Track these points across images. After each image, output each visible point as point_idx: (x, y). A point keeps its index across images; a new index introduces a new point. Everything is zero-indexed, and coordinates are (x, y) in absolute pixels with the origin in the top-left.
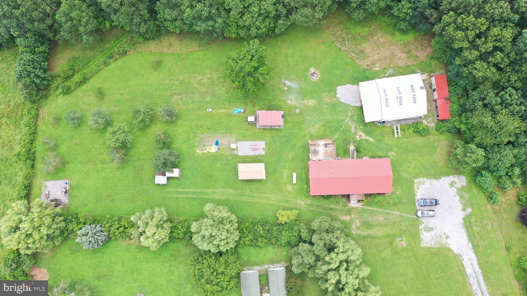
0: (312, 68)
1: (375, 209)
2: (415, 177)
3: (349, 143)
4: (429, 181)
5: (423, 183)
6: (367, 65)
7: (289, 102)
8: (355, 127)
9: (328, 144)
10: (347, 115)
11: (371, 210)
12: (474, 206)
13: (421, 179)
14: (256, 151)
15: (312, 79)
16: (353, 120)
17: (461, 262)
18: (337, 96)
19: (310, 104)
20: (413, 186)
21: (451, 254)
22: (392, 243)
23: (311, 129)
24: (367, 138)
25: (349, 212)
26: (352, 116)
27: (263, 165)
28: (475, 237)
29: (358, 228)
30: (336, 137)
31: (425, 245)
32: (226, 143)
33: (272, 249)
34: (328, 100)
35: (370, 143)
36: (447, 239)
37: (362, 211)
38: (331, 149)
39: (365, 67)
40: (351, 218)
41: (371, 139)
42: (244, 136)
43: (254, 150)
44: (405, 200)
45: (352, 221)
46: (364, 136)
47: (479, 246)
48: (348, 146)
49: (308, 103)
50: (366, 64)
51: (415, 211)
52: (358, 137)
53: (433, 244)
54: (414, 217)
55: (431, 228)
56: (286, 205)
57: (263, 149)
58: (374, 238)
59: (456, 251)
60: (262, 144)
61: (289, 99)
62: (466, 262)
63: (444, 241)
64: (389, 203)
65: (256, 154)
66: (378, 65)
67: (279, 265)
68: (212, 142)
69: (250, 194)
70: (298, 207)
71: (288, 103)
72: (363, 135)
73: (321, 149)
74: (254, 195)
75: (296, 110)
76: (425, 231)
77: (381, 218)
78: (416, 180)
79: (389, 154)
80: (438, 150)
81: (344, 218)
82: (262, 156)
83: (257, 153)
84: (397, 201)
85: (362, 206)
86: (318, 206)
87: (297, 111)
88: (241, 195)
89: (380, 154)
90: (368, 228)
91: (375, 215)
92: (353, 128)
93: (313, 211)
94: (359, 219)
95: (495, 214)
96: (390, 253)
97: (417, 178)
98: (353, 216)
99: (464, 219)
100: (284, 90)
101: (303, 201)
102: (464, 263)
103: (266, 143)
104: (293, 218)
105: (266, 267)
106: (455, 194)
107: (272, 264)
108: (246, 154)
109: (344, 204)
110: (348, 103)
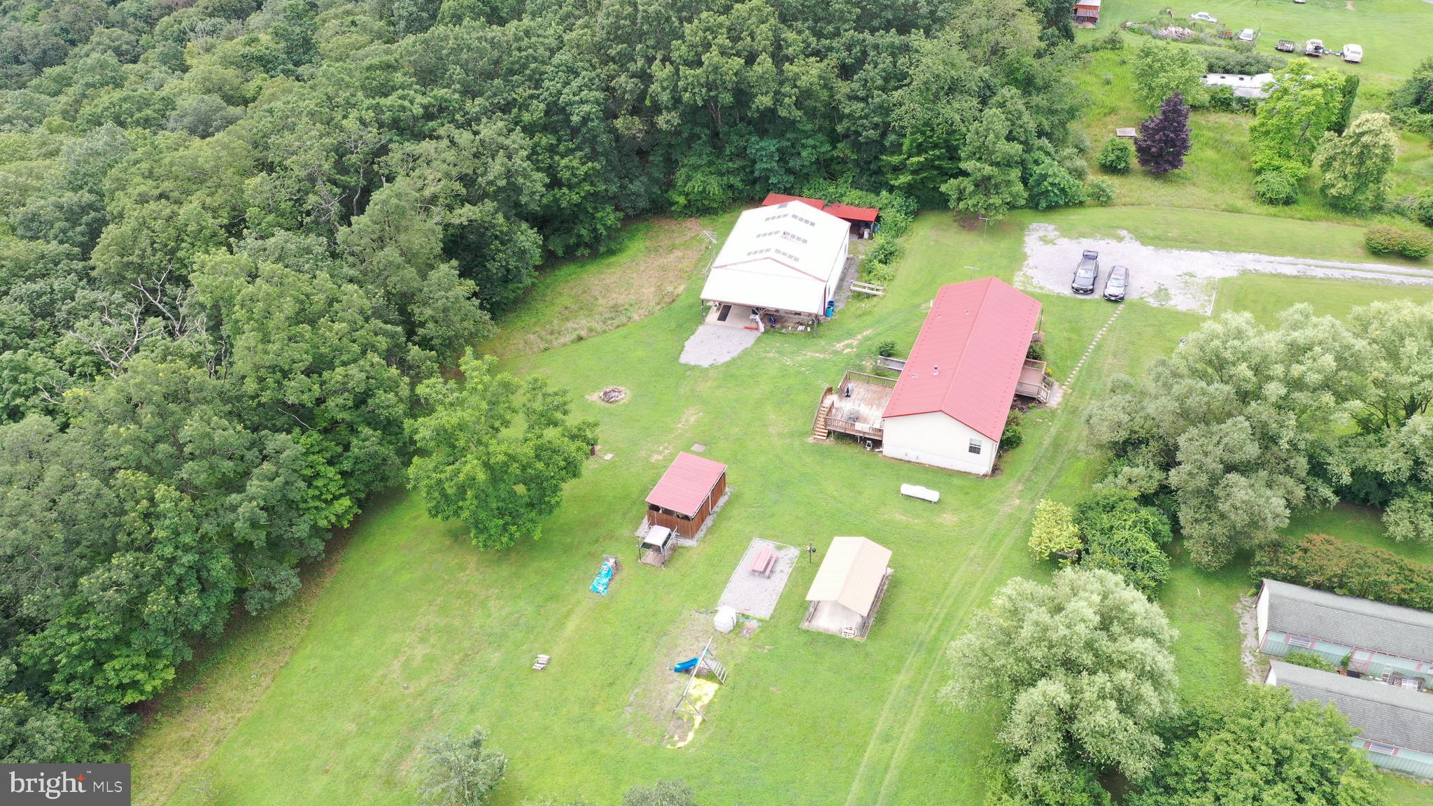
0: (587, 396)
1: (1080, 365)
6: (658, 304)
7: (655, 458)
8: (817, 352)
10: (773, 358)
11: (1080, 372)
12: (1114, 225)
14: (778, 568)
17: (1263, 274)
18: (706, 366)
23: (773, 431)
28: (1195, 241)
31: (1208, 309)
34: (705, 385)
35: (875, 334)
36: (1195, 277)
37: (1078, 389)
38: (860, 389)
41: (867, 332)
42: (705, 587)
43: (768, 575)
44: (1070, 313)
46: (852, 341)
47: (1221, 242)
49: (687, 421)
50: (653, 305)
52: (848, 351)
53: (1206, 298)
54: (1120, 308)
59: (1232, 273)
60: (760, 550)
61: (649, 457)
62: (1264, 269)
63: (1200, 281)
64: (1069, 339)
65: (788, 570)
71: (656, 461)
72: (847, 342)
73: (851, 407)
75: (690, 448)
76: (1165, 301)
77: (1112, 362)
83: (784, 567)
84: (1066, 325)
85: (1062, 384)
86: (1035, 469)
87: (696, 446)
89: (916, 324)
91: (1099, 369)
92: (818, 355)
93: (1051, 485)
99: (1143, 244)
100: (611, 462)
101: (1007, 497)
102: (1267, 271)
103: (762, 537)
104: (1067, 511)
105: (1251, 657)
106: (1074, 241)
107: (1240, 639)
108: (775, 598)
109: (1045, 415)
110: (739, 351)
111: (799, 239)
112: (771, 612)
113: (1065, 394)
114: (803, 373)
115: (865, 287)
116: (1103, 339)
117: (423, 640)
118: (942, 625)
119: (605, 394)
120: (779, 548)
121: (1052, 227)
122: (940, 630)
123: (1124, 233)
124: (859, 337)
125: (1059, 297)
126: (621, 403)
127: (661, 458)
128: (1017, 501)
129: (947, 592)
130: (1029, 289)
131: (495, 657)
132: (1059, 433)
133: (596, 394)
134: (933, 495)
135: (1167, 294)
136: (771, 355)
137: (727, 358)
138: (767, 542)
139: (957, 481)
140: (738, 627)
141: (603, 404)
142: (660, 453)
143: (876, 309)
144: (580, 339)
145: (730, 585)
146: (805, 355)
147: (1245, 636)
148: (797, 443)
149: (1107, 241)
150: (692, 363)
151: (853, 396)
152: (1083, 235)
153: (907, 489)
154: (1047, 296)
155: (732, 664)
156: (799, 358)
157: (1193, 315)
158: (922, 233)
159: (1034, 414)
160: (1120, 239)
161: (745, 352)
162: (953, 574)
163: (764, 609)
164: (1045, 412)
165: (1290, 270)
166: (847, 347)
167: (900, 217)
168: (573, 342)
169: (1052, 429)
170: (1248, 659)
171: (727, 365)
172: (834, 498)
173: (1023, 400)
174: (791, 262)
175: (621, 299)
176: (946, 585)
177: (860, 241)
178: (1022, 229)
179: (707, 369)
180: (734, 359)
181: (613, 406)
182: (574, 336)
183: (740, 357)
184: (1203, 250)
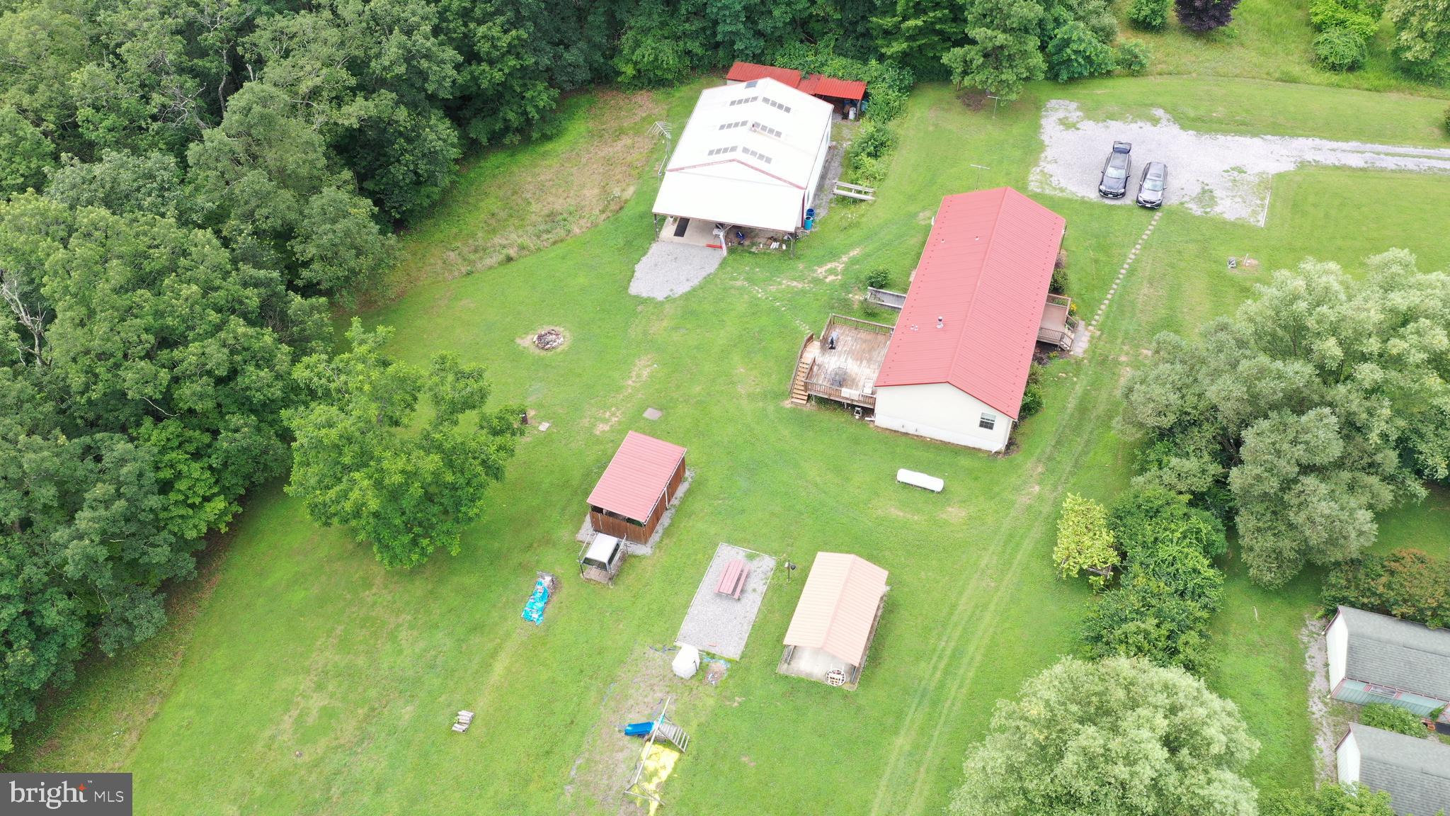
1: (1109, 296)
2: (1024, 187)
4: (1043, 164)
5: (1046, 175)
6: (603, 212)
7: (603, 427)
8: (794, 279)
11: (1110, 306)
12: (1148, 102)
13: (1034, 177)
14: (750, 587)
16: (768, 279)
17: (1326, 167)
18: (660, 299)
19: (645, 373)
20: (1051, 197)
26: (749, 279)
28: (1244, 123)
31: (1262, 218)
34: (660, 326)
35: (867, 254)
36: (1244, 173)
37: (1108, 330)
39: (604, 215)
40: (1129, 365)
41: (855, 253)
44: (1095, 224)
46: (836, 265)
47: (1275, 123)
48: (854, 304)
49: (638, 376)
50: (596, 213)
52: (831, 278)
53: (1259, 202)
54: (1156, 218)
55: (1204, 192)
59: (1288, 166)
61: (594, 426)
62: (1327, 159)
63: (1251, 179)
64: (1096, 261)
65: (762, 588)
68: (620, 753)
70: (1047, 509)
71: (603, 432)
72: (830, 265)
73: (836, 363)
75: (645, 415)
76: (1210, 206)
77: (1147, 292)
78: (1034, 187)
79: (923, 223)
82: (779, 565)
83: (757, 586)
84: (1092, 242)
85: (1089, 323)
87: (652, 414)
91: (1133, 302)
92: (795, 283)
97: (1026, 184)
99: (1183, 128)
100: (548, 434)
101: (1025, 483)
102: (1329, 162)
103: (732, 541)
104: (1099, 512)
105: (1320, 706)
106: (1101, 124)
107: (1307, 678)
108: (747, 628)
109: (1069, 368)
110: (700, 278)
111: (771, 131)
112: (742, 648)
113: (1092, 337)
114: (777, 310)
115: (850, 190)
116: (1137, 261)
117: (319, 687)
118: (949, 665)
119: (540, 337)
120: (751, 557)
121: (1074, 105)
122: (946, 673)
123: (1159, 113)
124: (845, 259)
125: (1083, 202)
126: (559, 350)
127: (607, 428)
128: (1037, 488)
129: (955, 618)
130: (1047, 192)
131: (407, 712)
132: (1086, 393)
133: (530, 337)
134: (936, 484)
135: (1212, 198)
136: (739, 283)
137: (684, 288)
138: (737, 549)
139: (964, 461)
140: (702, 669)
141: (537, 351)
142: (606, 421)
143: (864, 219)
144: (510, 259)
145: (692, 611)
146: (780, 283)
147: (1313, 674)
148: (771, 408)
149: (1140, 124)
150: (645, 295)
151: (839, 348)
152: (1111, 117)
153: (905, 475)
154: (1070, 200)
155: (694, 723)
156: (773, 289)
157: (1242, 226)
158: (918, 114)
159: (1055, 365)
160: (1155, 121)
161: (708, 280)
162: (961, 593)
163: (732, 647)
164: (1069, 363)
165: (1355, 161)
166: (830, 272)
167: (893, 94)
168: (501, 264)
169: (1077, 387)
170: (1317, 708)
171: (687, 296)
172: (816, 485)
173: (1045, 348)
174: (762, 165)
175: (559, 205)
176: (953, 607)
177: (844, 122)
178: (1038, 108)
179: (662, 303)
180: (694, 290)
181: (549, 354)
182: (501, 257)
183: (701, 287)
184: (1254, 135)
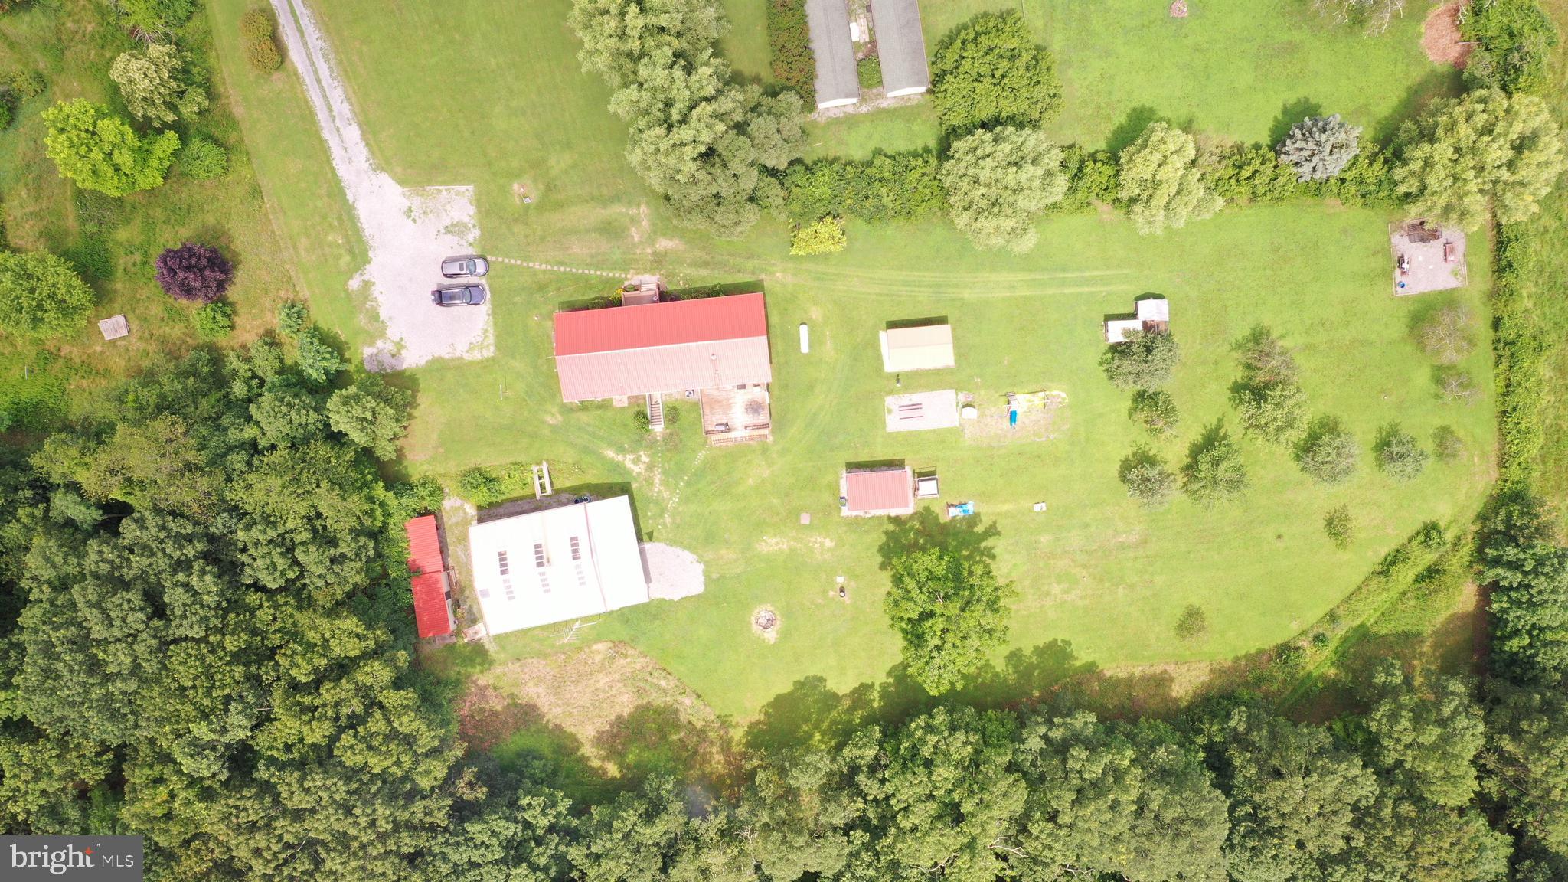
0: (772, 642)
1: (592, 272)
2: (493, 360)
3: (668, 438)
4: (458, 354)
5: (471, 348)
6: (626, 656)
7: (829, 543)
8: (652, 484)
9: (722, 431)
10: (672, 516)
11: (602, 269)
12: (343, 295)
13: (477, 356)
14: (908, 403)
15: (772, 609)
16: (657, 503)
17: (372, 153)
18: (702, 567)
19: (774, 541)
20: (498, 337)
21: (399, 169)
22: (549, 188)
23: (767, 473)
24: (620, 458)
25: (658, 261)
26: (661, 516)
27: (890, 366)
28: (340, 218)
29: (634, 220)
30: (702, 454)
31: (463, 188)
32: (989, 420)
33: (852, 152)
34: (728, 554)
35: (610, 444)
36: (410, 208)
37: (626, 265)
38: (712, 420)
39: (630, 652)
40: (653, 245)
41: (610, 453)
42: (943, 442)
43: (916, 406)
44: (517, 299)
45: (650, 237)
46: (628, 461)
47: (329, 196)
48: (668, 431)
49: (777, 544)
50: (628, 660)
51: (492, 273)
52: (645, 459)
53: (444, 193)
54: (494, 259)
55: (449, 232)
56: (821, 268)
57: (890, 411)
58: (592, 199)
59: (385, 179)
60: (895, 423)
61: (829, 549)
62: (361, 153)
63: (416, 202)
64: (559, 289)
65: (907, 396)
66: (598, 658)
67: (831, 114)
68: (1027, 422)
69: (916, 289)
70: (791, 265)
71: (831, 541)
72: (629, 464)
73: (740, 418)
74: (908, 288)
75: (808, 523)
76: (465, 225)
77: (577, 249)
78: (489, 352)
79: (560, 418)
80: (435, 436)
81: (671, 243)
82: (891, 392)
83: (907, 399)
84: (538, 296)
85: (626, 279)
86: (739, 271)
87: (805, 519)
88: (940, 286)
89: (584, 417)
90: (609, 223)
91: (592, 256)
92: (657, 481)
93: (751, 257)
94: (634, 245)
95: (290, 278)
96: (552, 162)
97: (488, 360)
98: (649, 251)
99: (367, 262)
102: (364, 150)
103: (883, 426)
105: (863, 107)
106: (388, 324)
108: (935, 393)
109: (674, 280)
110: (673, 548)
112: (946, 391)
113: (637, 275)
114: (688, 484)
116: (547, 262)
118: (915, 286)
119: (766, 627)
122: (920, 286)
123: (354, 284)
125: (494, 313)
127: (828, 540)
129: (886, 292)
130: (491, 339)
133: (766, 635)
134: (804, 330)
135: (452, 225)
136: (668, 519)
137: (688, 556)
138: (887, 421)
140: (968, 405)
143: (570, 460)
145: (935, 427)
147: (845, 112)
152: (374, 317)
153: (805, 348)
154: (495, 324)
155: (993, 396)
157: (478, 201)
159: (676, 286)
162: (868, 294)
163: (948, 396)
164: (671, 280)
169: (688, 271)
170: (865, 109)
172: (826, 397)
173: (664, 297)
176: (878, 294)
179: (707, 563)
180: (685, 548)
181: (778, 613)
183: (681, 544)
184: (352, 208)
